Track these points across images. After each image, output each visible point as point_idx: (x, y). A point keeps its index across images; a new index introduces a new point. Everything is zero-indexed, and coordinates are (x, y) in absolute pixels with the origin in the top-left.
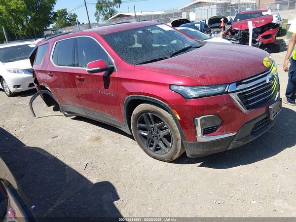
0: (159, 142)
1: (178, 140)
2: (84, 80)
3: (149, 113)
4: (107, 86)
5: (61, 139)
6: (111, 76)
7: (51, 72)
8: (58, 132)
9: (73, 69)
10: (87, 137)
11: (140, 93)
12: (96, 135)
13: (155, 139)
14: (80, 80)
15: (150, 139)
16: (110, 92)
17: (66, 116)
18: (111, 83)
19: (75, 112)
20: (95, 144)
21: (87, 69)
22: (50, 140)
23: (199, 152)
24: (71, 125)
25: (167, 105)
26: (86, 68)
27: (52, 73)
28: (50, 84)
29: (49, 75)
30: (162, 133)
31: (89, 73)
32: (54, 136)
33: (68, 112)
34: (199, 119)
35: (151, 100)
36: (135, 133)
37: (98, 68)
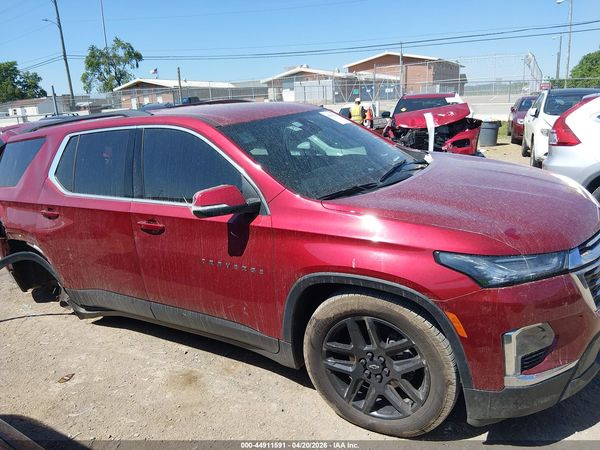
0: (385, 388)
1: (448, 384)
2: (162, 230)
3: (365, 318)
4: (237, 248)
5: (86, 384)
6: (252, 224)
7: (50, 208)
8: (70, 363)
9: (129, 204)
10: (160, 374)
11: (348, 269)
12: (180, 367)
13: (374, 381)
14: (148, 230)
15: (358, 381)
16: (247, 265)
17: (82, 316)
18: (251, 242)
19: (111, 307)
20: (188, 395)
21: (193, 207)
22: (56, 388)
23: (501, 412)
24: (100, 340)
25: (431, 301)
26: (190, 205)
27: (52, 212)
28: (43, 238)
29: (45, 215)
30: (399, 367)
31: (196, 218)
32: (63, 374)
33: (88, 308)
34: (514, 335)
35: (381, 288)
36: (315, 364)
37: (225, 206)
